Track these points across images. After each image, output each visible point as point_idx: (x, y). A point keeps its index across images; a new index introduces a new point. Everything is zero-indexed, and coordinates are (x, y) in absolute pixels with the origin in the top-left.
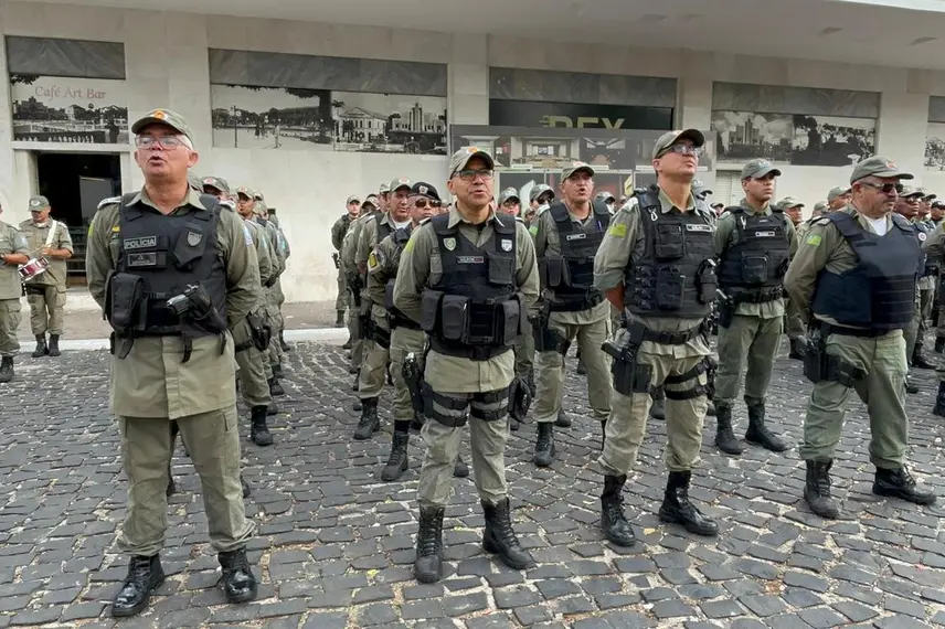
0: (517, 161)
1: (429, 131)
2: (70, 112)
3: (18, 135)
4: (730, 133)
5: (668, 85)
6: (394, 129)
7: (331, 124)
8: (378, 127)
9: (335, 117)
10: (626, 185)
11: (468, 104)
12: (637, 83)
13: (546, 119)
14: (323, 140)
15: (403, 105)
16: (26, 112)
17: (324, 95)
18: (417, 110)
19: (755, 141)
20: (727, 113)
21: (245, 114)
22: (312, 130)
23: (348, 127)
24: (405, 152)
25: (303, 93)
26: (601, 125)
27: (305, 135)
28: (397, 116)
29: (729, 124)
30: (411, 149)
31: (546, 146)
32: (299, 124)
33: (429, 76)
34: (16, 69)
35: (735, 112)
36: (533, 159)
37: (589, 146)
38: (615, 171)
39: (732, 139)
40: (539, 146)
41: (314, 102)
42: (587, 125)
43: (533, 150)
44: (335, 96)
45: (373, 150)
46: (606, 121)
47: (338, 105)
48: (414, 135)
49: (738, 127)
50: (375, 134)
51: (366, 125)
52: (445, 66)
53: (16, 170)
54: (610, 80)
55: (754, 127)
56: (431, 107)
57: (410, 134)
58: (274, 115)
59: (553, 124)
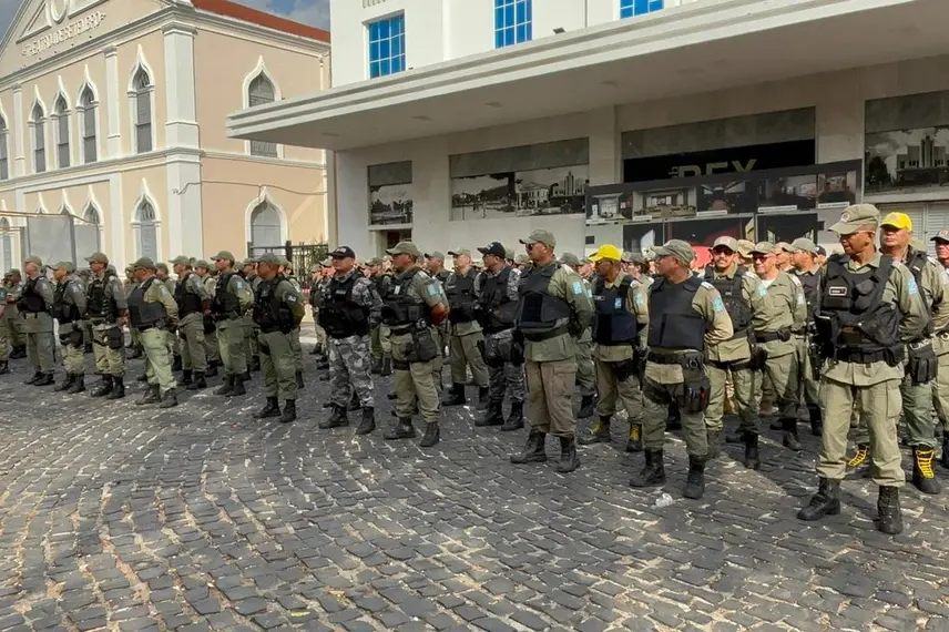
0: (638, 213)
1: (579, 194)
2: (392, 206)
3: (373, 222)
4: (899, 156)
5: (806, 115)
6: (554, 195)
7: (514, 197)
8: (543, 195)
9: (517, 191)
10: (747, 228)
11: (604, 168)
12: (769, 119)
13: (675, 170)
14: (510, 209)
15: (560, 175)
16: (376, 208)
17: (511, 176)
18: (570, 178)
19: (938, 162)
20: (891, 134)
21: (468, 196)
22: (504, 202)
23: (525, 197)
24: (561, 213)
25: (498, 176)
26: (731, 169)
27: (499, 207)
28: (556, 185)
29: (896, 147)
30: (565, 211)
31: (665, 197)
32: (496, 199)
33: (576, 150)
34: (373, 184)
35: (903, 131)
36: (653, 210)
37: (706, 192)
38: (734, 216)
39: (902, 164)
40: (659, 197)
41: (505, 182)
42: (715, 171)
43: (653, 202)
44: (518, 176)
45: (541, 213)
46: (737, 164)
47: (519, 182)
48: (567, 198)
49: (909, 148)
50: (541, 201)
51: (536, 195)
52: (588, 138)
53: (371, 242)
54: (739, 123)
55: (936, 145)
56: (580, 174)
57: (565, 198)
58: (483, 194)
59: (682, 175)
